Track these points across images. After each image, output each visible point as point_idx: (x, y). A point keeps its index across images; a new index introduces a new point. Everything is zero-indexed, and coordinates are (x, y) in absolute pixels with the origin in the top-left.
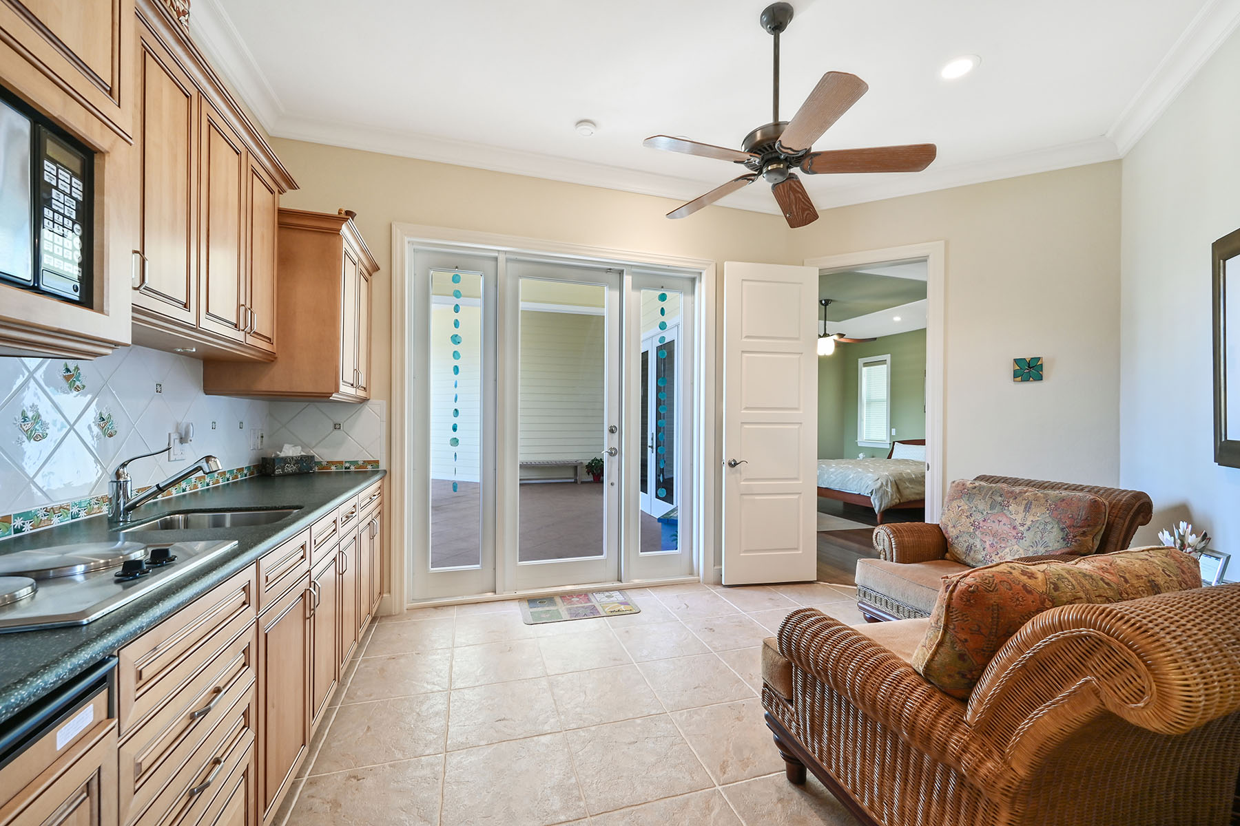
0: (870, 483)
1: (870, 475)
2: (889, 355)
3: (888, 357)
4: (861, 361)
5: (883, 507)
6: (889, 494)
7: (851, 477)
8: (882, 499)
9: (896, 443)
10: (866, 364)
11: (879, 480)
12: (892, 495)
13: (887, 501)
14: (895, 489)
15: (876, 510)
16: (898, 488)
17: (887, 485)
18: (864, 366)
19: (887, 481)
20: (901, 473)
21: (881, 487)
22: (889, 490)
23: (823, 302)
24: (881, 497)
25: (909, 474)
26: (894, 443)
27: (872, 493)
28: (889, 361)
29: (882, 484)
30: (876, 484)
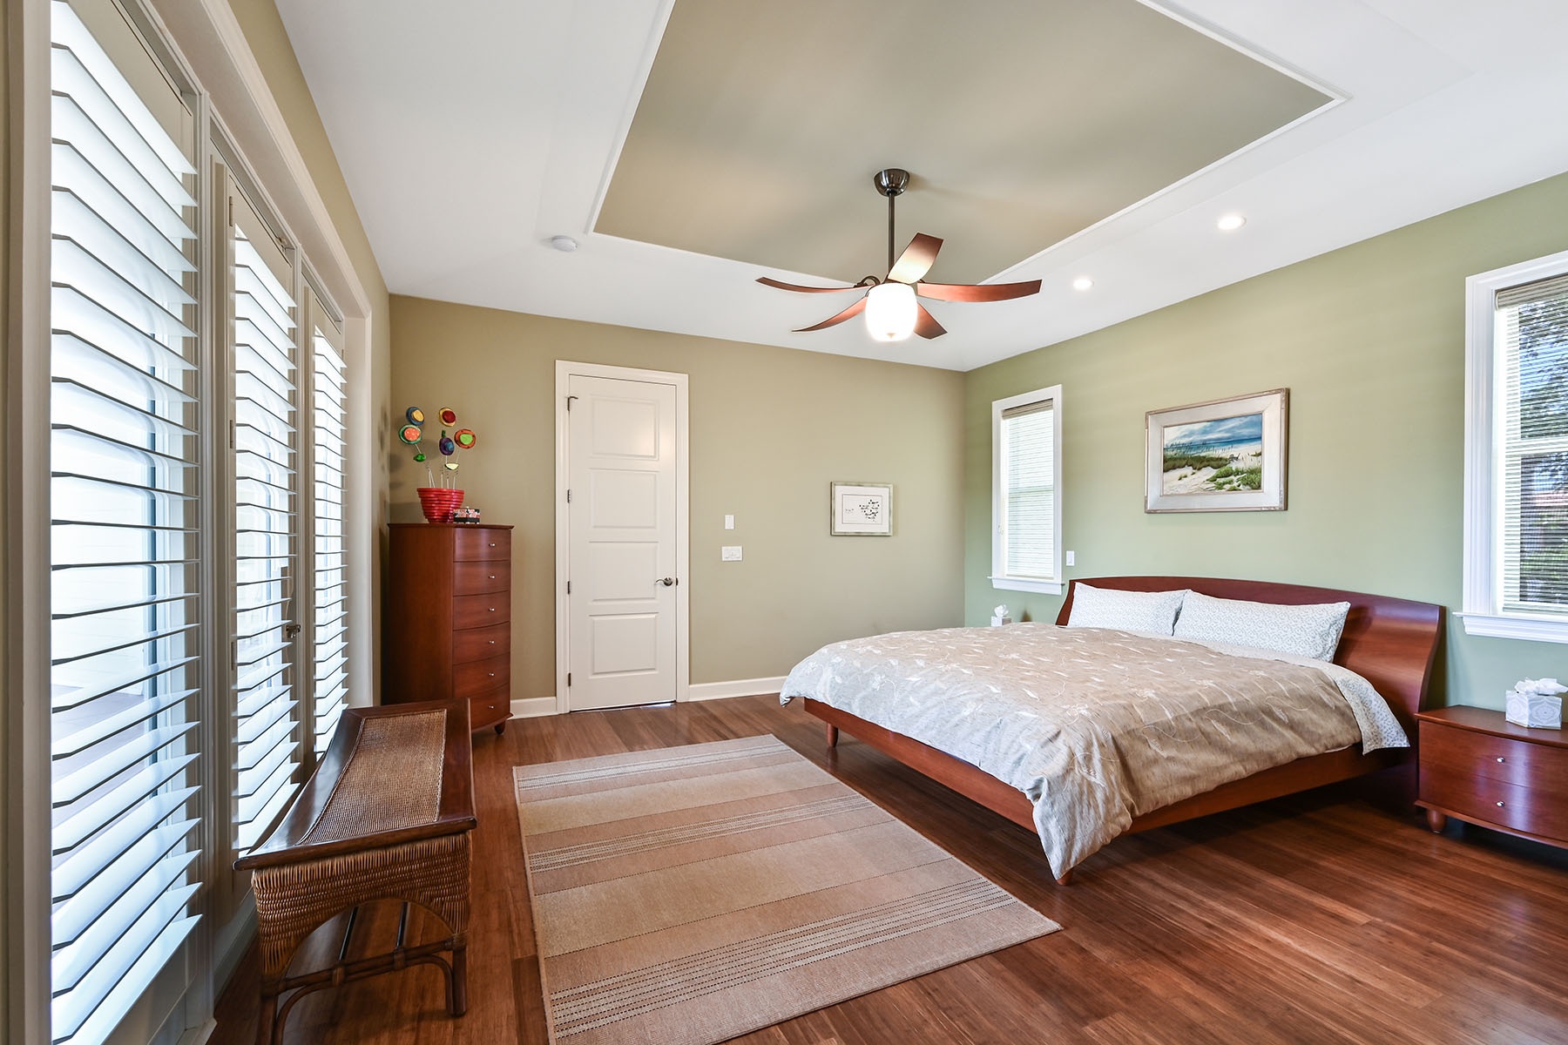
0: (1028, 747)
1: (1028, 714)
2: (1060, 385)
3: (1055, 392)
4: (998, 406)
5: (1077, 848)
6: (1099, 796)
7: (966, 712)
8: (1073, 819)
9: (1077, 584)
10: (1009, 412)
11: (1060, 742)
12: (1108, 801)
13: (1090, 827)
14: (1115, 769)
15: (1055, 861)
16: (1125, 766)
17: (1088, 759)
18: (1005, 417)
19: (1089, 746)
20: (1129, 708)
21: (1068, 770)
22: (1098, 779)
23: (885, 182)
24: (1071, 808)
25: (1151, 706)
26: (1072, 584)
27: (1037, 787)
28: (1058, 402)
29: (1072, 755)
30: (1050, 757)
